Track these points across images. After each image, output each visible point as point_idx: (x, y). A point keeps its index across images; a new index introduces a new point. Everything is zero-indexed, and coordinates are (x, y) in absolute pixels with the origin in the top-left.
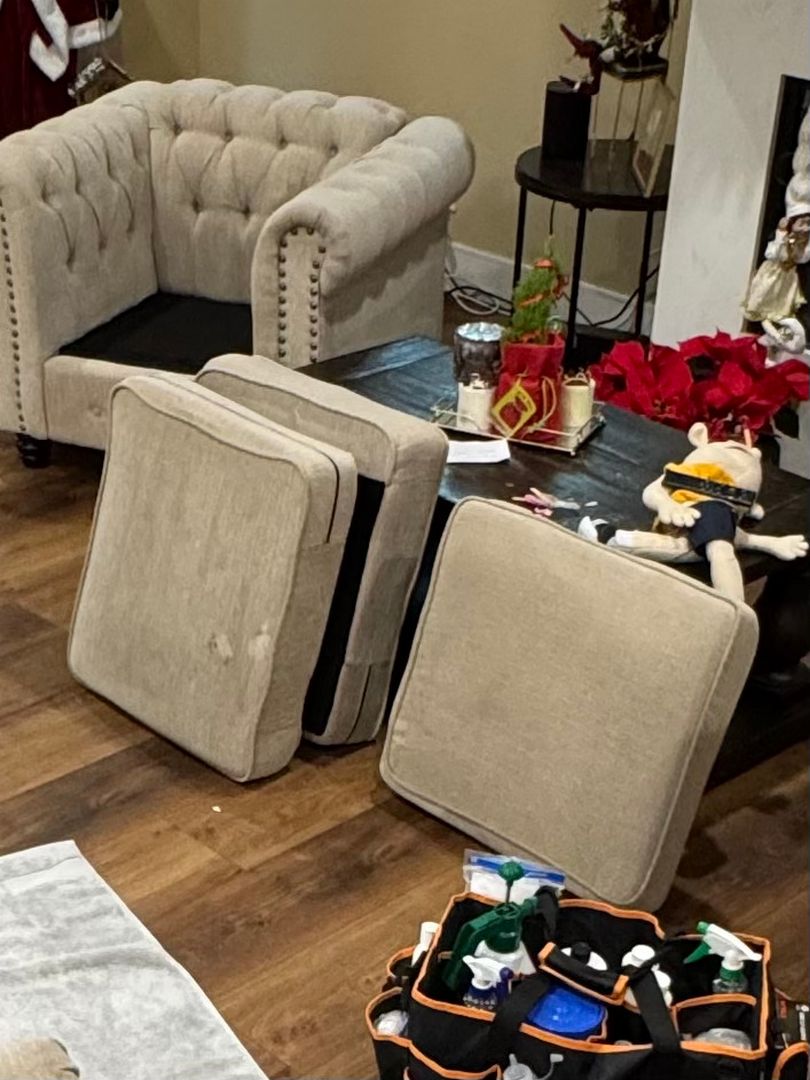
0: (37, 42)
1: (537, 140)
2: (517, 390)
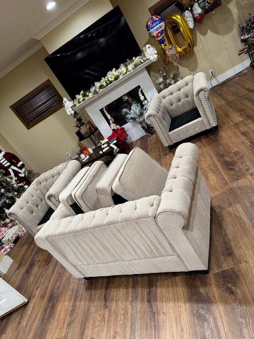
0: (19, 174)
1: (78, 138)
2: (85, 152)
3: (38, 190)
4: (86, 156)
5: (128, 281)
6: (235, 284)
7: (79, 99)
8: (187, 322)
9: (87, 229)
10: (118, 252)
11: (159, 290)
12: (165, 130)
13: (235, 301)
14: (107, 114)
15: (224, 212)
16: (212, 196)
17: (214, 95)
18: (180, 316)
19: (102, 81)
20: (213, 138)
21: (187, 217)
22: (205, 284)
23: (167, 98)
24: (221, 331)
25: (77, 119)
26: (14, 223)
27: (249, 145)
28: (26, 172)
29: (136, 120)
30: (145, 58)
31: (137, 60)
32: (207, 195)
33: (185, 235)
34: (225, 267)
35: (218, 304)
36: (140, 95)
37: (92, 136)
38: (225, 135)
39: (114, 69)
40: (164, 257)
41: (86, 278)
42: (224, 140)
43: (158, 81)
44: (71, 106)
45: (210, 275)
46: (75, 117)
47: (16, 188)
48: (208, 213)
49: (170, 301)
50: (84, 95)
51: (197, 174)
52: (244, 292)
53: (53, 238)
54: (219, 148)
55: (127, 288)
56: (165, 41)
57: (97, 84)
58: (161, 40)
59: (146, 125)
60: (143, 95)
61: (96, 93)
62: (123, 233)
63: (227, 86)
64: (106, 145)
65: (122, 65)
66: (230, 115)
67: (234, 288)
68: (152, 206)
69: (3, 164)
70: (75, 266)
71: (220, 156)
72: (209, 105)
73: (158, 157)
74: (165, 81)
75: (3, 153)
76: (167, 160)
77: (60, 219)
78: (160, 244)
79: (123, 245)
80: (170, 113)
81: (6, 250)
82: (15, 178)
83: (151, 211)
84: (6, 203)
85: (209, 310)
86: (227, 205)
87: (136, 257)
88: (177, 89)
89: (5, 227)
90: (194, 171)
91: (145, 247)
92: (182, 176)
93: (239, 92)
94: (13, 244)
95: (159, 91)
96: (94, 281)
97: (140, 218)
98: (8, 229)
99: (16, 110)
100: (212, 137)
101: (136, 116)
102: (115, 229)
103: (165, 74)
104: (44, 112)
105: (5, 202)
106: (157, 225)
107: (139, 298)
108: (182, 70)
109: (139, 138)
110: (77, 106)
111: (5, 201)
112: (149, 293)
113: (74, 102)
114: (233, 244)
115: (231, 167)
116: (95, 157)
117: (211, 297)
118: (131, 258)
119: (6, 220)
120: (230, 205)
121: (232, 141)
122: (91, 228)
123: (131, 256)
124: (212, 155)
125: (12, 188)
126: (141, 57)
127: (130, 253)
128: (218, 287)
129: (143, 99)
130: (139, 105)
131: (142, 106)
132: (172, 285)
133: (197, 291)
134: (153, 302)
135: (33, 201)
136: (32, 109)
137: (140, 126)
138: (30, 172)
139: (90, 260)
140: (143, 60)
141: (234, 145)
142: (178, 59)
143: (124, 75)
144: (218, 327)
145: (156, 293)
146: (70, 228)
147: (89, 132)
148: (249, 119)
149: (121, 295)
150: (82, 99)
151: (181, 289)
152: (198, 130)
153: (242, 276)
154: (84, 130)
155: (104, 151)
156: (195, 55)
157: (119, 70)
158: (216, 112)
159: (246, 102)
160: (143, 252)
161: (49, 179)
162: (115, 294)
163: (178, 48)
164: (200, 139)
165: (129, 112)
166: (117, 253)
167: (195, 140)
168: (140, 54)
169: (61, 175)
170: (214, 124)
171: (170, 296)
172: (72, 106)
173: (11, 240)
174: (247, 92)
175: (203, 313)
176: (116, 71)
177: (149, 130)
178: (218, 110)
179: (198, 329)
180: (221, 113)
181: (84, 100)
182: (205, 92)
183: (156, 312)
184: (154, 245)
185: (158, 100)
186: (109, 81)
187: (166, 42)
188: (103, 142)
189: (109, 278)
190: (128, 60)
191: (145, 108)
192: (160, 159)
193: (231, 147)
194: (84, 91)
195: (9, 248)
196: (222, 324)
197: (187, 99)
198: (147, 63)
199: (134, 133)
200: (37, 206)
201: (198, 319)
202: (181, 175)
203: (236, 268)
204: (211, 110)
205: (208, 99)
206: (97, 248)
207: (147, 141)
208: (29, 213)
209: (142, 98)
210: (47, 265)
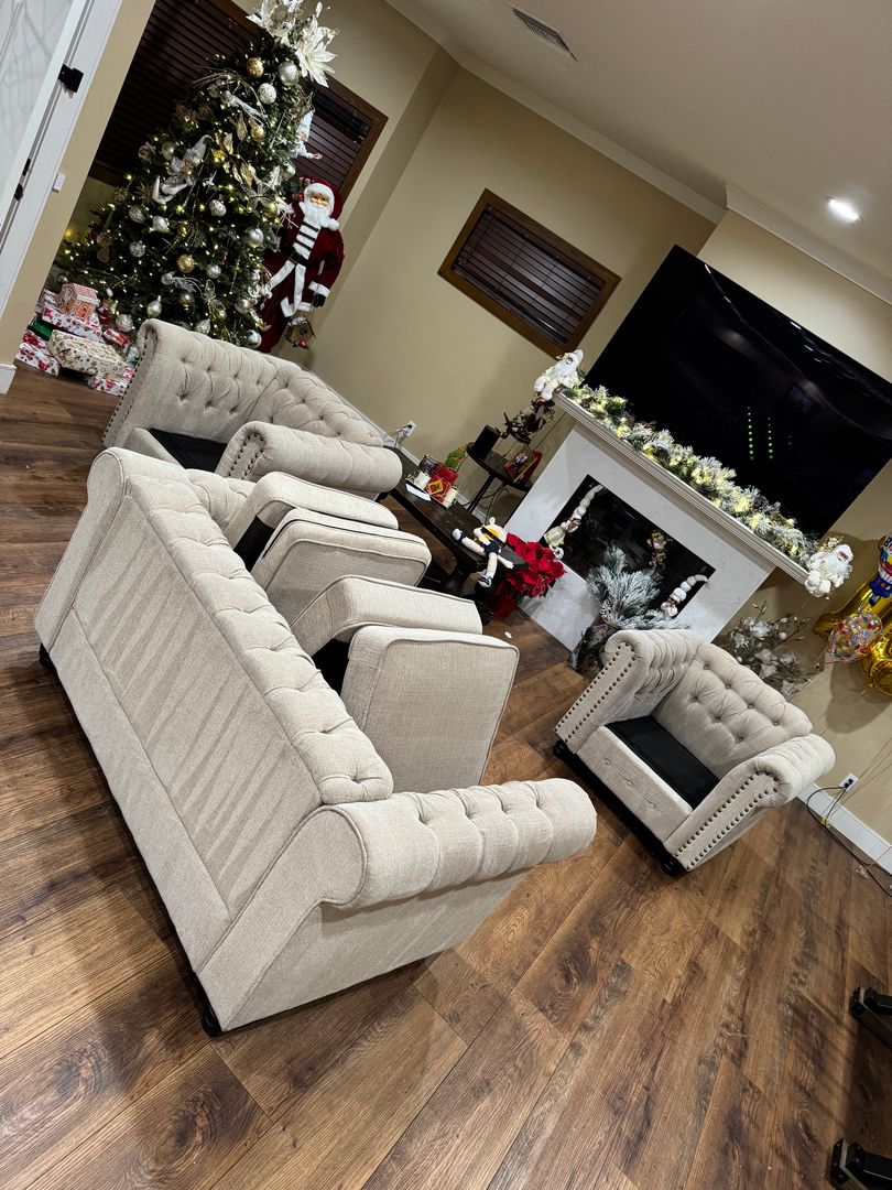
0: (286, 300)
2: (439, 482)
3: (263, 384)
4: (426, 490)
5: (88, 792)
6: (212, 1136)
7: (595, 401)
8: (36, 1033)
9: (206, 604)
10: (169, 729)
11: (98, 903)
12: (609, 709)
13: (161, 1160)
14: (585, 502)
15: (421, 1009)
16: (459, 950)
17: (781, 821)
18: (45, 1004)
19: (680, 449)
20: (644, 874)
21: (362, 904)
22: (174, 1042)
23: (709, 675)
24: (51, 1153)
25: (533, 416)
26: (127, 346)
27: (664, 1001)
28: (301, 319)
29: (602, 601)
30: (807, 556)
31: (790, 532)
32: (455, 933)
33: (305, 919)
34: (253, 1084)
35: (131, 1109)
36: (686, 586)
37: (497, 482)
38: (669, 910)
39: (732, 473)
40: (209, 879)
41: (44, 653)
42: (648, 912)
43: (752, 623)
44: (566, 383)
45: (207, 1047)
46: (537, 405)
47: (239, 309)
48: (402, 959)
49: (79, 951)
50: (613, 412)
51: (506, 875)
52: (201, 1173)
53: (136, 506)
54: (619, 906)
55: (67, 799)
56: (885, 597)
57: (664, 439)
58: (883, 585)
59: (601, 638)
60: (690, 594)
61: (635, 447)
62: (234, 721)
63: (828, 849)
64: (486, 540)
65: (756, 492)
66: (738, 899)
67: (199, 1138)
68: (355, 780)
69: (299, 237)
70: (70, 606)
71: (595, 923)
72: (741, 818)
73: (515, 719)
74: (760, 645)
75: (334, 224)
76: (516, 754)
77: (203, 503)
78: (247, 851)
79: (197, 737)
80: (667, 704)
81: (31, 356)
82: (267, 291)
83: (338, 783)
84: (179, 296)
85: (98, 1088)
86: (448, 1008)
87: (175, 791)
88: (751, 697)
89: (102, 321)
90: (513, 863)
91: (219, 807)
92: (483, 833)
93: (823, 898)
94: (57, 371)
95: (721, 641)
96: (45, 682)
97: (304, 756)
98: (98, 334)
99: (485, 211)
100: (645, 868)
101: (615, 596)
102: (240, 692)
103: (783, 635)
104: (513, 302)
105: (180, 291)
106: (304, 818)
107: (49, 852)
108: (820, 687)
109: (552, 632)
110: (574, 402)
111: (185, 292)
112: (77, 876)
113: (581, 387)
114: (333, 1077)
115: (573, 972)
116: (435, 518)
117: (141, 1079)
118: (166, 773)
119: (125, 316)
120: (454, 1018)
121: (655, 939)
122: (214, 615)
123: (173, 774)
124: (587, 896)
125: (235, 295)
126: (803, 543)
127: (181, 766)
128: (180, 1088)
129: (675, 598)
130: (655, 592)
131: (655, 604)
132: (131, 940)
133: (145, 1025)
134: (53, 899)
135: (222, 384)
136: (509, 262)
137: (589, 620)
138: (306, 330)
139: (108, 647)
140: (798, 553)
141: (644, 951)
142: (847, 660)
143: (727, 510)
144: (60, 1139)
145: (86, 896)
146: (189, 550)
147: (507, 465)
148: (749, 965)
149: (38, 788)
150: (600, 408)
151: (132, 972)
152: (649, 817)
153: (245, 1149)
154: (506, 448)
155: (467, 541)
156: (882, 710)
157: (736, 491)
158: (730, 850)
159: (798, 932)
160: (199, 806)
161: (309, 406)
162: (32, 769)
163: (881, 647)
164: (623, 835)
165: (618, 572)
166: (165, 723)
167: (616, 819)
168: (812, 534)
169: (336, 441)
170: (686, 860)
171: (95, 947)
172: (565, 387)
173: (68, 358)
174: (833, 921)
175: (84, 1073)
176: (729, 480)
177: (589, 656)
178: (738, 852)
179: (28, 1077)
180: (734, 864)
181: (599, 415)
182: (775, 791)
183: (28, 923)
184: (236, 832)
185: (693, 651)
186: (690, 472)
187: (882, 603)
188: (492, 526)
189: (75, 725)
190: (778, 504)
191: (651, 618)
192: (513, 731)
193: (635, 945)
194: (627, 404)
195: (40, 363)
196: (73, 1146)
197: (734, 739)
198: (791, 567)
199: (563, 612)
200: (209, 404)
201: (59, 1064)
202: (485, 830)
203: (264, 1120)
204: (727, 832)
205: (758, 809)
206: (158, 658)
207: (552, 661)
208: (177, 386)
209: (679, 594)
210: (34, 508)
